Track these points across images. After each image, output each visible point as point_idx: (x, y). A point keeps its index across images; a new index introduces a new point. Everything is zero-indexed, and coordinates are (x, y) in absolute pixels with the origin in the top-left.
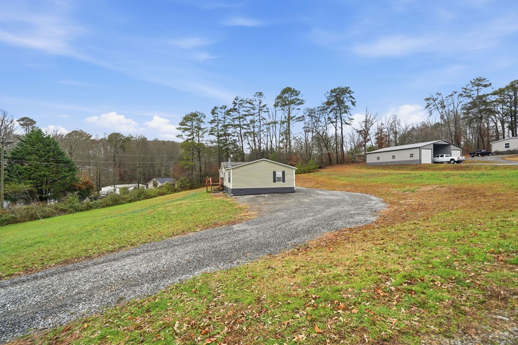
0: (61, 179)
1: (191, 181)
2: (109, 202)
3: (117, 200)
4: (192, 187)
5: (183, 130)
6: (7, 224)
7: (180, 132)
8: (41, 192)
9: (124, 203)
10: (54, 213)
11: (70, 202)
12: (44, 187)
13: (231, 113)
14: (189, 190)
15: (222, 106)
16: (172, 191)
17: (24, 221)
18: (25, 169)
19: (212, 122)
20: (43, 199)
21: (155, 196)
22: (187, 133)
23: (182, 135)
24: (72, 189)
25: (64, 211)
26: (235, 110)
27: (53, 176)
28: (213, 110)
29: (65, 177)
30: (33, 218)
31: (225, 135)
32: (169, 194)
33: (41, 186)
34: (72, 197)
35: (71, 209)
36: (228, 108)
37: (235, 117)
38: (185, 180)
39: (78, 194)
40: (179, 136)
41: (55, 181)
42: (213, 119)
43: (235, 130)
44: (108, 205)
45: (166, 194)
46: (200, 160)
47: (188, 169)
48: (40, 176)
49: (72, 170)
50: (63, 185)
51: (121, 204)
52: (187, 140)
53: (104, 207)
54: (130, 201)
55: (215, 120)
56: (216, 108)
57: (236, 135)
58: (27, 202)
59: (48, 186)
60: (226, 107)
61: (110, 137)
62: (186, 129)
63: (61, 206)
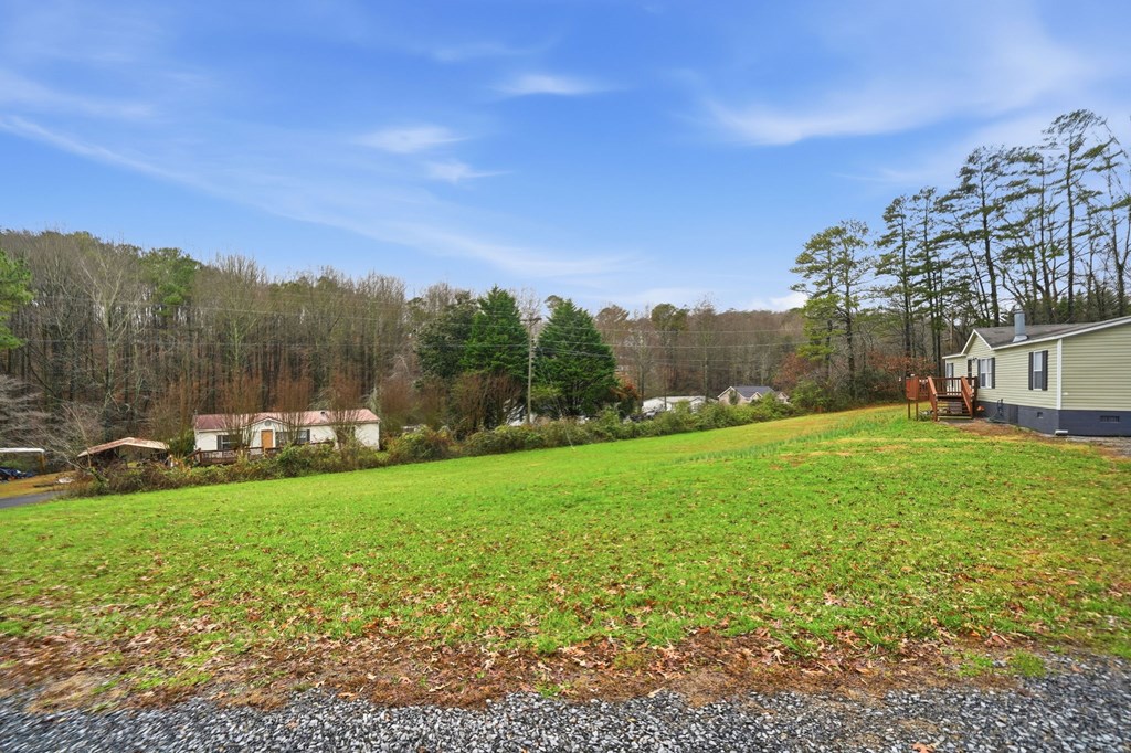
0: (596, 380)
1: (827, 391)
2: (667, 427)
3: (677, 423)
4: (831, 407)
5: (804, 273)
6: (534, 448)
7: (798, 279)
8: (570, 401)
9: (690, 431)
10: (587, 438)
11: (608, 420)
12: (575, 393)
13: (953, 202)
14: (823, 412)
15: (917, 193)
16: (783, 413)
17: (552, 446)
18: (554, 364)
19: (886, 241)
20: (574, 413)
21: (748, 422)
22: (816, 277)
23: (804, 285)
24: (610, 398)
25: (599, 437)
26: (969, 189)
27: (585, 374)
28: (891, 210)
29: (600, 377)
30: (562, 442)
31: (928, 267)
32: (775, 419)
33: (571, 391)
34: (610, 412)
35: (610, 434)
36: (943, 191)
37: (971, 211)
38: (813, 388)
39: (619, 407)
40: (796, 286)
41: (587, 383)
42: (889, 232)
43: (964, 250)
44: (664, 433)
45: (769, 419)
46: (849, 340)
47: (819, 363)
48: (570, 374)
49: (610, 365)
50: (598, 391)
51: (685, 431)
52: (816, 295)
53: (657, 435)
54: (702, 428)
55: (894, 234)
56: (897, 202)
57: (970, 262)
58: (555, 416)
59: (580, 392)
60: (931, 192)
61: (654, 313)
62: (811, 270)
63: (597, 426)
